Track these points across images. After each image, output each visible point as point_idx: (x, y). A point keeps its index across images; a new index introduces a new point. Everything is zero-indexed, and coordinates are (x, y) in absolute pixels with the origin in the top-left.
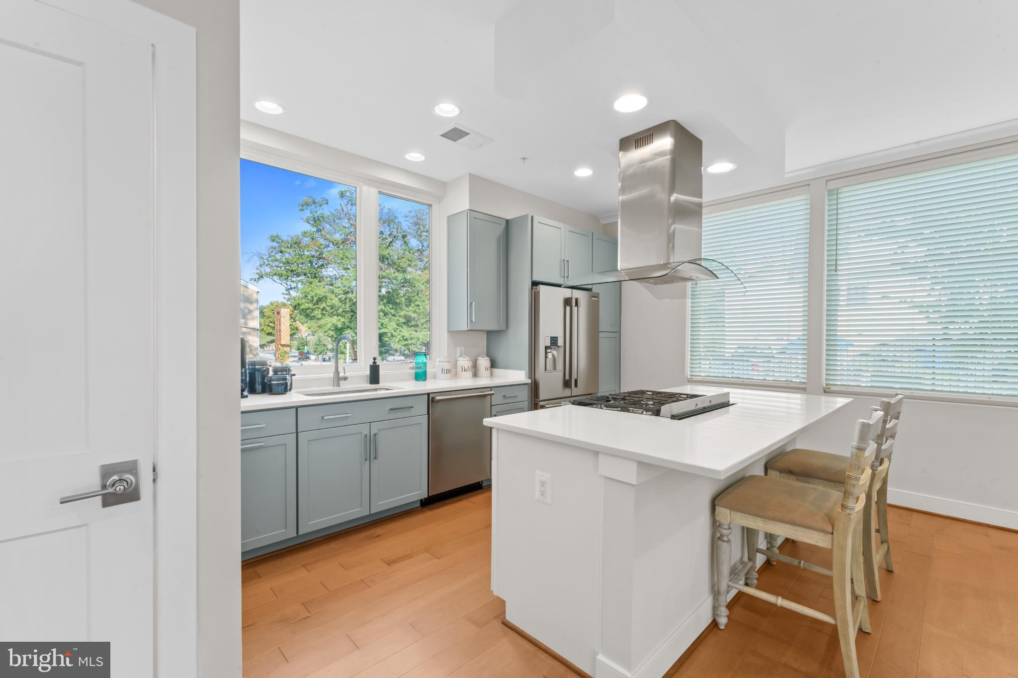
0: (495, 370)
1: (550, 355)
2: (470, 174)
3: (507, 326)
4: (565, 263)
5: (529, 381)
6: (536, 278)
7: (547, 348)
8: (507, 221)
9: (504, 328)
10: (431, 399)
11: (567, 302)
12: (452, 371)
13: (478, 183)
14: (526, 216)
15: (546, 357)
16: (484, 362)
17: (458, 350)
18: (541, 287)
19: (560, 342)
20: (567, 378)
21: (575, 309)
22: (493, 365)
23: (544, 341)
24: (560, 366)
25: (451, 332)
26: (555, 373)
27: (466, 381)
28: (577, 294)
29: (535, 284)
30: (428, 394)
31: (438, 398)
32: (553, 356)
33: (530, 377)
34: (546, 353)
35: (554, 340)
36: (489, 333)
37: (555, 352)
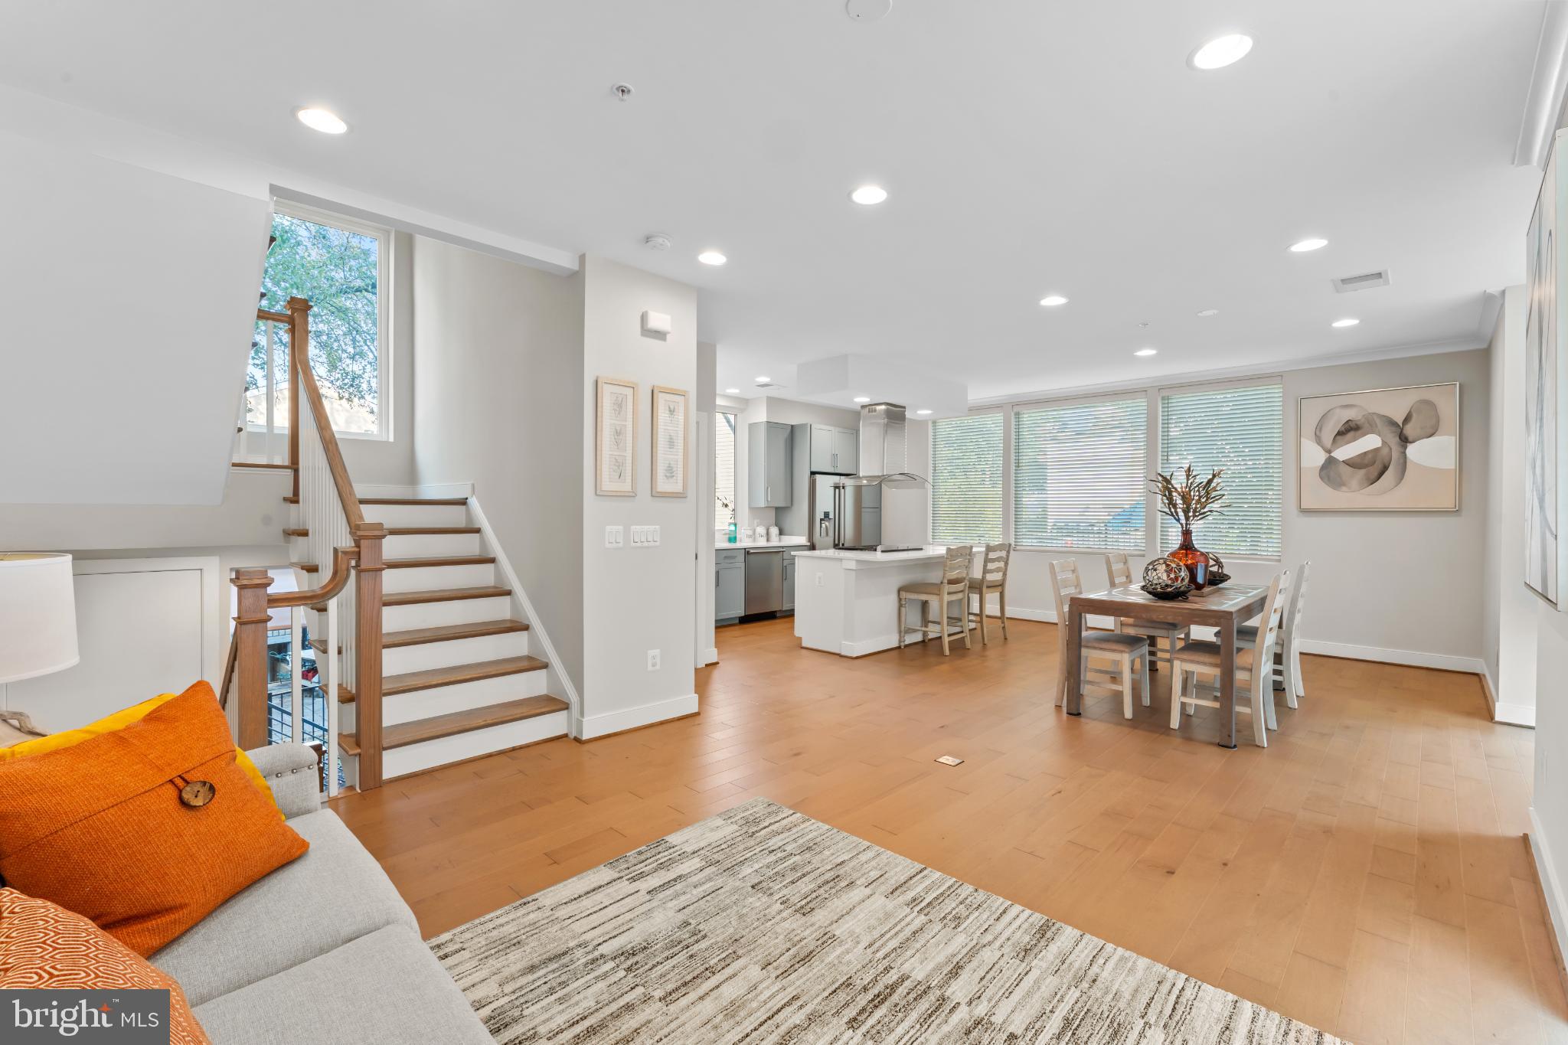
0: (782, 537)
1: (823, 525)
2: (767, 397)
3: (792, 504)
4: (835, 456)
5: (809, 544)
6: (813, 470)
7: (821, 520)
8: (792, 426)
9: (789, 505)
10: (747, 552)
11: (836, 487)
12: (753, 536)
13: (773, 402)
14: (806, 425)
15: (821, 527)
16: (774, 531)
17: (755, 522)
18: (818, 476)
19: (831, 516)
20: (837, 542)
21: (842, 491)
22: (781, 533)
23: (819, 515)
24: (831, 533)
25: (751, 508)
26: (827, 539)
27: (762, 543)
28: (843, 480)
29: (813, 473)
30: (745, 549)
31: (752, 551)
32: (826, 526)
33: (809, 541)
34: (821, 524)
35: (827, 515)
36: (777, 509)
37: (827, 523)
